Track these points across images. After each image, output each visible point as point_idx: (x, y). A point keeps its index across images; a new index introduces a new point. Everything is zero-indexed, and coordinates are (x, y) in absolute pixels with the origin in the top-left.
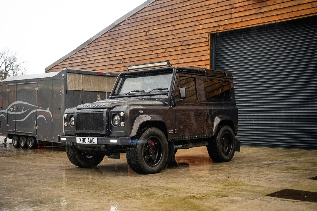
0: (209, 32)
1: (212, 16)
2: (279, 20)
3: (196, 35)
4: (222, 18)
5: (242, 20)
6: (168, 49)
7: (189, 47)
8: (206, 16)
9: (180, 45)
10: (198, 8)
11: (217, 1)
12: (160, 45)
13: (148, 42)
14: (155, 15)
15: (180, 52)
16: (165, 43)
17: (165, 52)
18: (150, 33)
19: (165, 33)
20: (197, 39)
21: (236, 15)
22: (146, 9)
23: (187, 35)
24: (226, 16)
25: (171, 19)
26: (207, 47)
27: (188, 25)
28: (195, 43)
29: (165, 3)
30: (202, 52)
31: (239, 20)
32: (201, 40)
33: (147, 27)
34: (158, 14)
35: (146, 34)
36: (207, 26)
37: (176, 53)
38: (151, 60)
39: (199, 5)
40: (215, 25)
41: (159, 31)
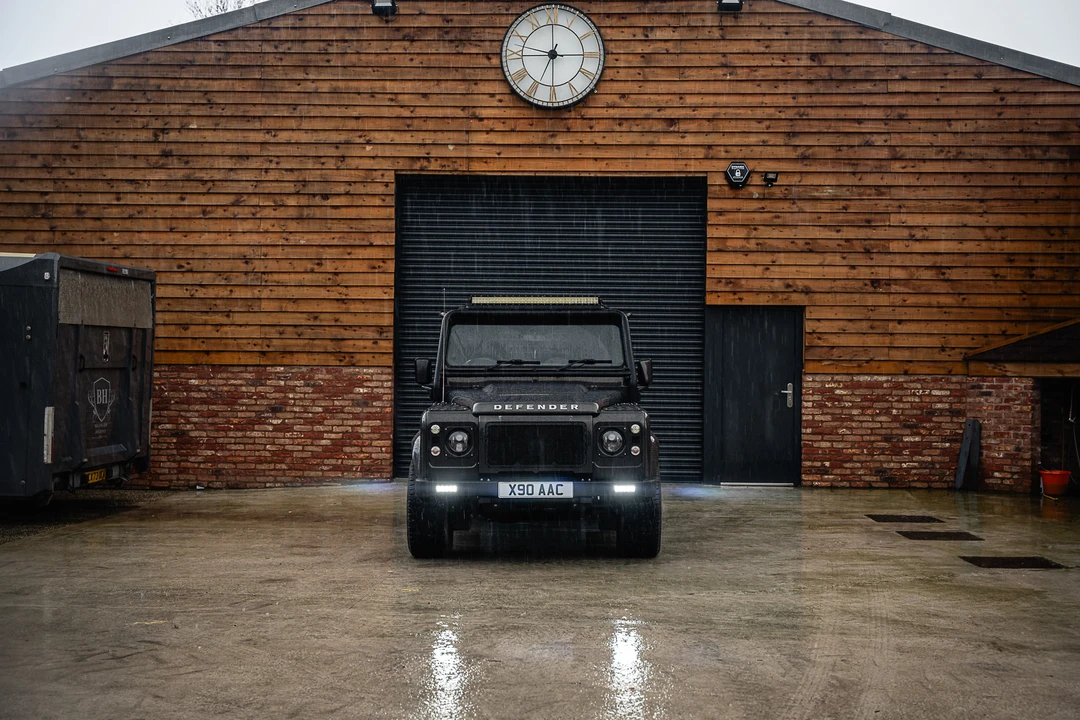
0: (395, 170)
1: (409, 126)
3: (353, 172)
4: (440, 138)
5: (499, 154)
6: (245, 197)
7: (325, 203)
8: (385, 124)
9: (293, 190)
10: (359, 93)
11: (423, 88)
12: (213, 181)
13: (163, 164)
14: (194, 84)
15: (292, 213)
16: (233, 176)
17: (233, 205)
18: (173, 136)
19: (235, 147)
20: (355, 182)
21: (482, 138)
22: (153, 58)
23: (318, 166)
24: (451, 135)
25: (259, 108)
26: (388, 210)
27: (322, 137)
28: (347, 194)
29: (234, 56)
30: (373, 223)
31: (491, 153)
32: (370, 189)
33: (157, 117)
34: (205, 82)
35: (152, 138)
36: (388, 151)
37: (279, 213)
38: (174, 224)
39: (364, 86)
40: (416, 152)
41: (210, 136)
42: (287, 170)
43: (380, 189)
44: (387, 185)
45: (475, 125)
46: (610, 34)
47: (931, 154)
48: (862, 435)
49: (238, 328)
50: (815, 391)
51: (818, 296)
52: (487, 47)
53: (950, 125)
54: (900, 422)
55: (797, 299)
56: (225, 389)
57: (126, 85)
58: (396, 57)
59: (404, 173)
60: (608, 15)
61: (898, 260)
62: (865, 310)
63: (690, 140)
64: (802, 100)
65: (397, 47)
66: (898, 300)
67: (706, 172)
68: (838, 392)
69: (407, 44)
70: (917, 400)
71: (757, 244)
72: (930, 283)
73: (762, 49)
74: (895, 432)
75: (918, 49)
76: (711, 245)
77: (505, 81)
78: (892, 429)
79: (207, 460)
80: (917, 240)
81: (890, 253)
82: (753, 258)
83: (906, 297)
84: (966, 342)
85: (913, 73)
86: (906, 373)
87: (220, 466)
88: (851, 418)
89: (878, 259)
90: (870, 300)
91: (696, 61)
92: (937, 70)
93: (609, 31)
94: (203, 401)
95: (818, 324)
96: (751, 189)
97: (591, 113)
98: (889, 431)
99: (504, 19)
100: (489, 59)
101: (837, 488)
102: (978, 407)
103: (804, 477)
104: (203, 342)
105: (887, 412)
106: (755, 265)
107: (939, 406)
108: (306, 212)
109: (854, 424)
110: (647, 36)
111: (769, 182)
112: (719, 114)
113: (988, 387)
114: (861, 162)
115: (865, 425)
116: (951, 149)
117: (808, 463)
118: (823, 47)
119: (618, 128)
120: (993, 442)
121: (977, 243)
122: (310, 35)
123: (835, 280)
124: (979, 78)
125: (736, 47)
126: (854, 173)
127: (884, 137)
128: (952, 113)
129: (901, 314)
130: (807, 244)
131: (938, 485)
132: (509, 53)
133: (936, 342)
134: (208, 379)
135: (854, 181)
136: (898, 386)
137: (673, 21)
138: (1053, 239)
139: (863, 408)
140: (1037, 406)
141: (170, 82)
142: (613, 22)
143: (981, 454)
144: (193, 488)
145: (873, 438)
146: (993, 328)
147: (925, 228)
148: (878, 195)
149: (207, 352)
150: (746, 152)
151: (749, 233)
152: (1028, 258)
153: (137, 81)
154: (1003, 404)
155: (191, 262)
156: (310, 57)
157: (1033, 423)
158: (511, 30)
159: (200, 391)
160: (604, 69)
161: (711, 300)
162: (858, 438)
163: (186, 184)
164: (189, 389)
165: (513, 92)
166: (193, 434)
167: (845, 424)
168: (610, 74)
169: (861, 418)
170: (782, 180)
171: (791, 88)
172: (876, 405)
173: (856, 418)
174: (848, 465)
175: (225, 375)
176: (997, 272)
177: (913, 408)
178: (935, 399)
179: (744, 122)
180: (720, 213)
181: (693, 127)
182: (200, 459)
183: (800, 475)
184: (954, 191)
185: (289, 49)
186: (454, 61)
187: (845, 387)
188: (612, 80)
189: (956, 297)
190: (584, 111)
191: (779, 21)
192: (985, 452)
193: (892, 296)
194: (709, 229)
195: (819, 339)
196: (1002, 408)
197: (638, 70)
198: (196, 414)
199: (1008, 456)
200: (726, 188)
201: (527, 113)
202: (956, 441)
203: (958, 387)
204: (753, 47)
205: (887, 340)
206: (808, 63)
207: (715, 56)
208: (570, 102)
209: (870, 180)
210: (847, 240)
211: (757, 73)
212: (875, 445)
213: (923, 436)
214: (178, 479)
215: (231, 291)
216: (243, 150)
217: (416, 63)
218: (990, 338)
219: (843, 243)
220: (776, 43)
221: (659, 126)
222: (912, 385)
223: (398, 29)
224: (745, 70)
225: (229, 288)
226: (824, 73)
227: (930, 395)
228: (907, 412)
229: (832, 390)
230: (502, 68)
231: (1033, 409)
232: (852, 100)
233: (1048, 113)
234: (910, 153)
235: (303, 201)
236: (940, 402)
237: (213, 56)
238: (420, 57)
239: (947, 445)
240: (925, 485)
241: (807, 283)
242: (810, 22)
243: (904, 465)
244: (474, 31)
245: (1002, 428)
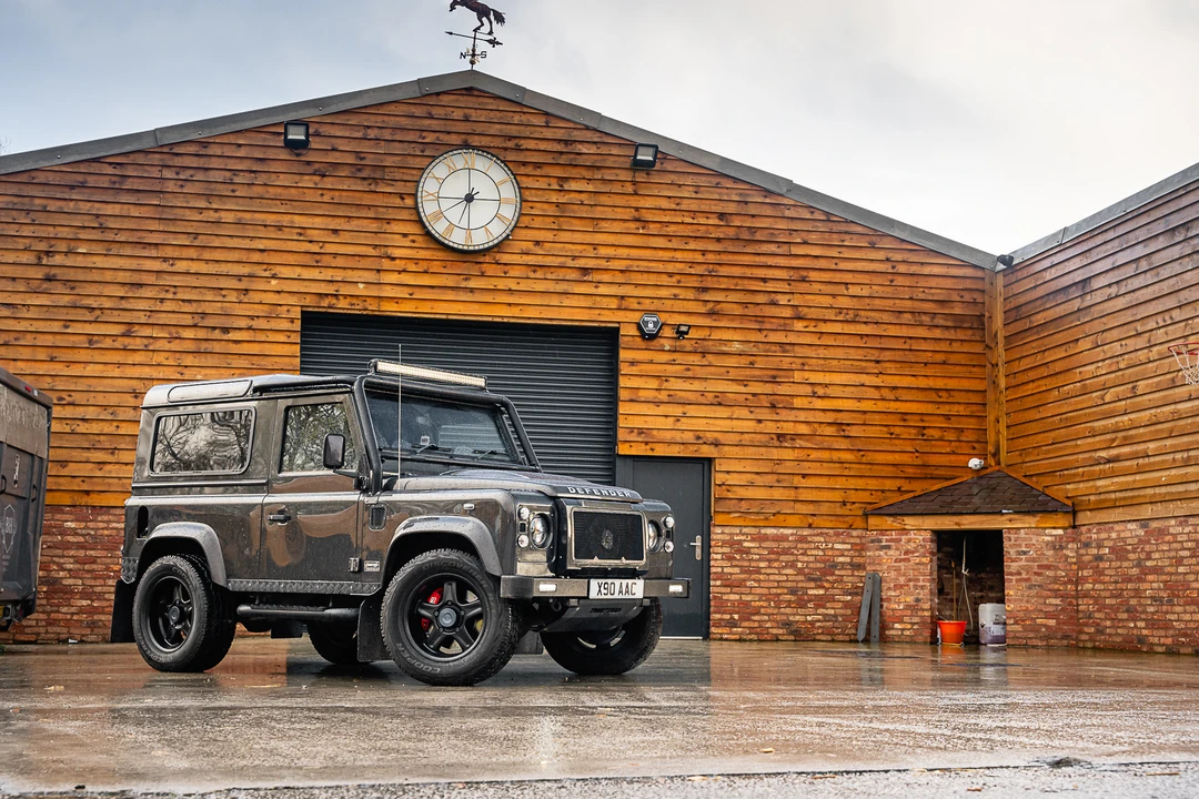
0: (302, 306)
1: (317, 262)
2: (513, 317)
3: (256, 306)
4: (350, 275)
5: (411, 295)
6: (137, 328)
7: (226, 337)
8: (291, 259)
9: (190, 322)
10: (265, 226)
11: (334, 224)
12: (101, 309)
13: (46, 289)
14: (85, 207)
15: (190, 346)
16: (124, 304)
17: (123, 335)
18: (58, 259)
19: (128, 274)
20: (258, 317)
21: (394, 278)
22: (41, 178)
23: (221, 299)
24: (361, 273)
25: (156, 235)
26: (294, 347)
27: (224, 269)
28: (250, 328)
29: (131, 180)
30: (277, 359)
31: (403, 293)
32: (274, 324)
33: (41, 239)
34: (97, 205)
35: (35, 261)
36: (296, 287)
37: (175, 346)
38: (56, 353)
39: (270, 219)
40: (324, 288)
41: (100, 262)
42: (183, 301)
43: (285, 325)
44: (292, 321)
45: (386, 264)
46: (526, 182)
47: (830, 315)
48: (769, 588)
49: (124, 467)
50: (724, 543)
51: (726, 448)
52: (400, 187)
53: (847, 289)
54: (805, 575)
55: (707, 451)
56: (106, 532)
57: (8, 203)
58: (305, 190)
59: (310, 309)
60: (524, 164)
61: (802, 416)
62: (771, 464)
63: (603, 290)
64: (711, 258)
65: (307, 181)
66: (801, 454)
67: (619, 323)
68: (746, 544)
69: (317, 178)
70: (821, 553)
71: (669, 396)
72: (832, 439)
73: (673, 206)
74: (800, 585)
75: (818, 216)
76: (623, 394)
77: (420, 222)
78: (798, 582)
79: (81, 611)
80: (819, 397)
81: (794, 409)
82: (663, 409)
83: (810, 452)
84: (865, 497)
85: (813, 238)
86: (810, 526)
87: (95, 617)
88: (758, 571)
89: (784, 415)
90: (776, 454)
91: (609, 213)
92: (835, 236)
93: (524, 179)
94: (80, 546)
95: (727, 476)
96: (662, 341)
97: (505, 258)
98: (794, 584)
99: (418, 159)
100: (403, 199)
101: (745, 641)
102: (877, 561)
103: (713, 630)
104: (83, 481)
105: (792, 565)
106: (666, 416)
107: (841, 559)
108: (204, 346)
109: (761, 577)
110: (562, 186)
111: (681, 334)
112: (631, 266)
113: (887, 541)
114: (766, 319)
115: (772, 577)
116: (851, 312)
117: (718, 616)
118: (731, 208)
119: (532, 275)
120: (893, 594)
121: (873, 402)
122: (215, 163)
123: (742, 433)
124: (873, 246)
125: (648, 203)
126: (760, 330)
127: (788, 297)
128: (848, 278)
129: (806, 468)
130: (716, 397)
131: (841, 638)
132: (424, 194)
133: (838, 496)
134: (87, 522)
135: (760, 337)
136: (803, 539)
137: (587, 174)
138: (941, 400)
139: (769, 561)
140: (935, 558)
141: (59, 203)
142: (529, 170)
143: (882, 606)
144: (65, 641)
145: (779, 591)
146: (891, 484)
147: (826, 385)
148: (784, 352)
149: (87, 493)
150: (657, 305)
151: (660, 384)
152: (918, 418)
153: (20, 199)
154: (903, 557)
155: (73, 394)
156: (213, 186)
157: (931, 574)
158: (428, 171)
159: (77, 534)
160: (521, 215)
161: (623, 450)
162: (765, 591)
163: (73, 311)
164: (64, 532)
165: (428, 234)
166: (65, 582)
167: (753, 576)
168: (525, 221)
169: (768, 571)
170: (693, 334)
171: (701, 245)
172: (782, 558)
173: (763, 571)
174: (756, 618)
175: (105, 518)
176: (892, 431)
177: (817, 561)
178: (837, 553)
179: (655, 275)
180: (633, 363)
181: (606, 277)
182: (73, 610)
183: (708, 627)
184: (852, 351)
185: (192, 176)
186: (367, 199)
187: (753, 540)
188: (527, 227)
189: (855, 453)
190: (498, 256)
191: (689, 180)
192: (885, 604)
193: (796, 451)
194: (621, 378)
195: (728, 491)
196: (901, 560)
197: (552, 219)
198: (72, 560)
199: (908, 607)
200: (639, 339)
201: (440, 255)
202: (857, 594)
203: (858, 541)
204: (664, 204)
205: (791, 494)
206: (717, 222)
207: (628, 210)
208: (486, 246)
209: (774, 337)
210: (754, 395)
211: (668, 229)
212: (781, 598)
213: (827, 589)
214: (47, 632)
215: (118, 427)
216: (136, 278)
217: (326, 199)
218: (888, 494)
219: (750, 397)
220: (685, 201)
221: (574, 275)
222: (817, 539)
223: (309, 163)
224: (658, 225)
225: (115, 424)
226: (731, 232)
227: (832, 548)
228: (811, 565)
229: (740, 542)
230: (416, 208)
231: (931, 561)
232: (758, 260)
233: (933, 282)
234: (813, 313)
235: (201, 334)
236: (843, 555)
237: (107, 178)
238: (331, 193)
239: (849, 598)
240: (829, 638)
241: (716, 435)
242: (718, 184)
243: (809, 618)
244: (387, 170)
245: (902, 580)
